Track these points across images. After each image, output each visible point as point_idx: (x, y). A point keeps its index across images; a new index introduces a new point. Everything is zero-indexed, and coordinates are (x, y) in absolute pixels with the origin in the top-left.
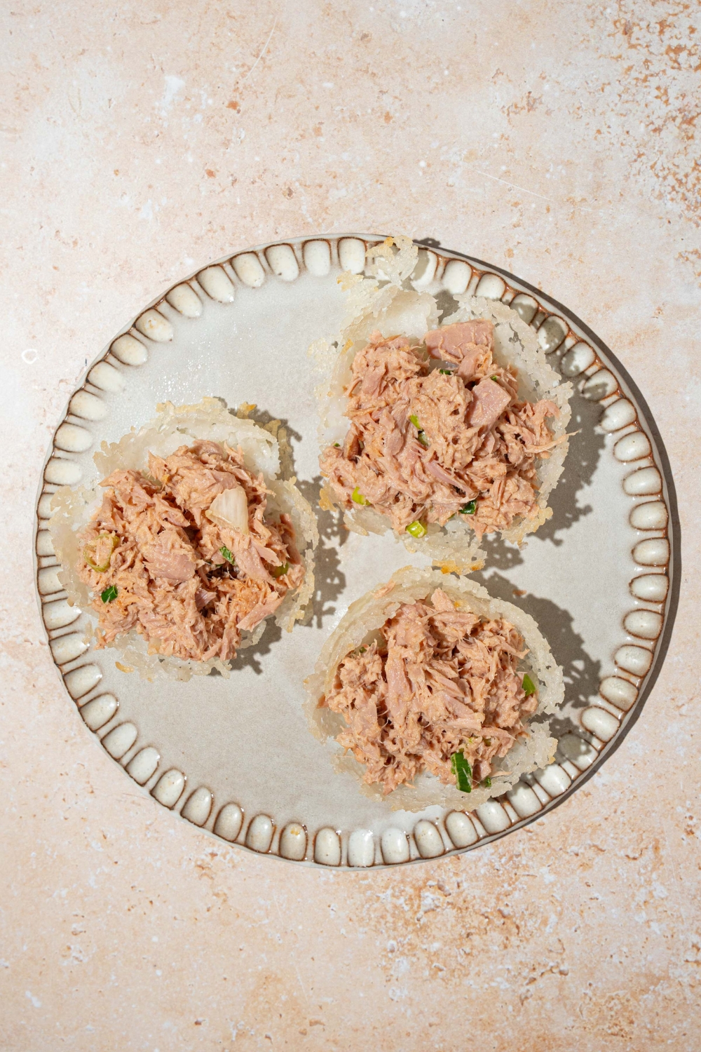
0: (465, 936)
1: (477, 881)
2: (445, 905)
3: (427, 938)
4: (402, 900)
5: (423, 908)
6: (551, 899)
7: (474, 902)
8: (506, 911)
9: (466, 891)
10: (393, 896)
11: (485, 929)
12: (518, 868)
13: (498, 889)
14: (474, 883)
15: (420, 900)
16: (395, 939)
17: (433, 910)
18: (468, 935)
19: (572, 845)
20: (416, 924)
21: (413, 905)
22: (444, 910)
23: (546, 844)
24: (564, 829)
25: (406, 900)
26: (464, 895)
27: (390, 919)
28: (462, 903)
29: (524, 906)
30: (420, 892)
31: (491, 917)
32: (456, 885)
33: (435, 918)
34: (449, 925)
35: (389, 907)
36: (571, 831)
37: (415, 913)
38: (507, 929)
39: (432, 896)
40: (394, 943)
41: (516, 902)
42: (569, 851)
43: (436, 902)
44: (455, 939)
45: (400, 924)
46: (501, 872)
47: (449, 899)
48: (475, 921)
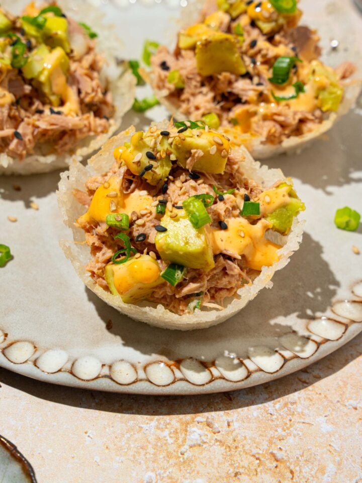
0: (233, 475)
1: (249, 422)
2: (213, 442)
3: (190, 473)
4: (166, 433)
5: (188, 443)
6: (329, 448)
7: (245, 442)
8: (279, 455)
9: (237, 431)
10: (158, 428)
11: (256, 470)
12: (293, 414)
13: (271, 432)
14: (246, 425)
15: (186, 435)
16: (154, 470)
17: (200, 445)
18: (236, 474)
19: (351, 399)
20: (179, 457)
21: (177, 439)
22: (211, 446)
23: (323, 396)
24: (341, 383)
25: (171, 433)
26: (234, 434)
27: (151, 450)
28: (231, 442)
29: (298, 452)
30: (187, 427)
31: (262, 459)
32: (226, 424)
33: (201, 453)
34: (215, 462)
35: (152, 438)
36: (349, 386)
37: (180, 446)
38: (280, 472)
39: (199, 432)
40: (153, 475)
41: (290, 448)
42: (347, 404)
43: (203, 438)
44: (220, 477)
45: (161, 456)
46: (274, 417)
47: (218, 436)
48: (246, 461)
